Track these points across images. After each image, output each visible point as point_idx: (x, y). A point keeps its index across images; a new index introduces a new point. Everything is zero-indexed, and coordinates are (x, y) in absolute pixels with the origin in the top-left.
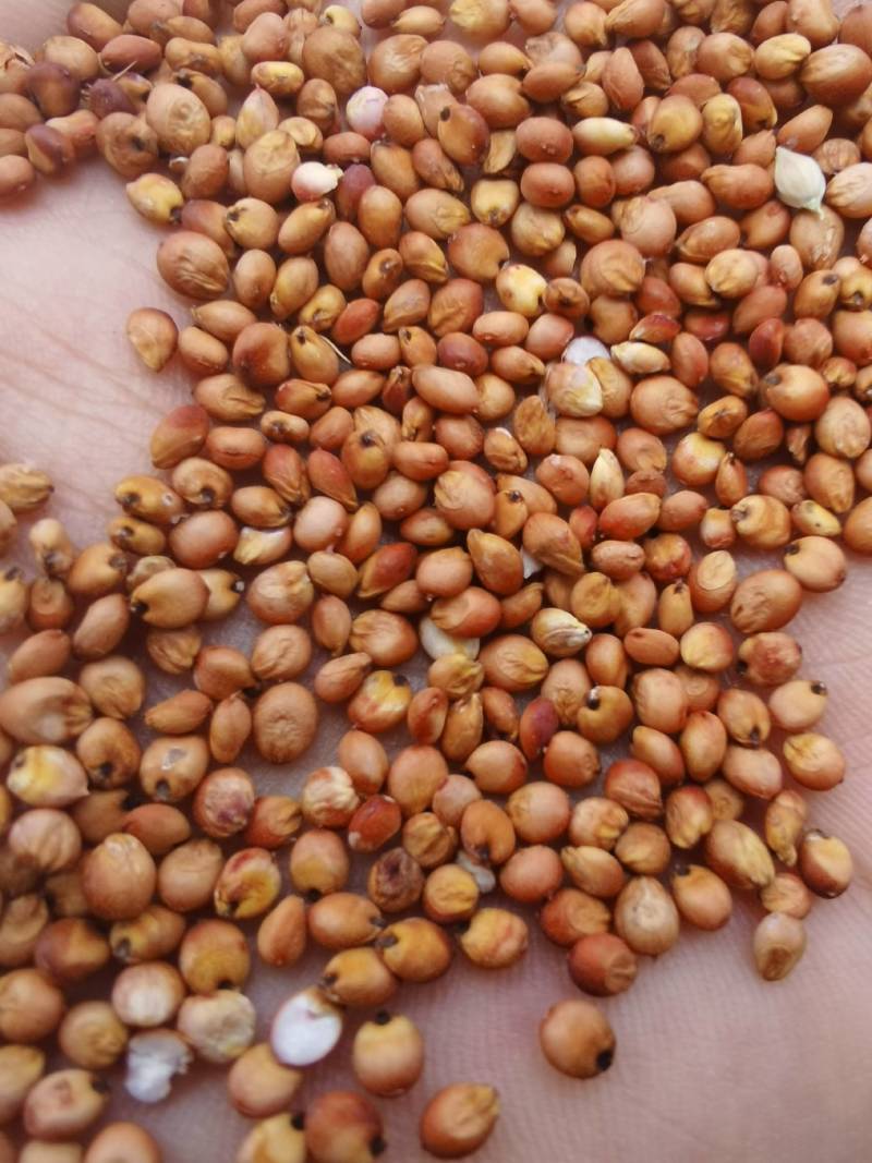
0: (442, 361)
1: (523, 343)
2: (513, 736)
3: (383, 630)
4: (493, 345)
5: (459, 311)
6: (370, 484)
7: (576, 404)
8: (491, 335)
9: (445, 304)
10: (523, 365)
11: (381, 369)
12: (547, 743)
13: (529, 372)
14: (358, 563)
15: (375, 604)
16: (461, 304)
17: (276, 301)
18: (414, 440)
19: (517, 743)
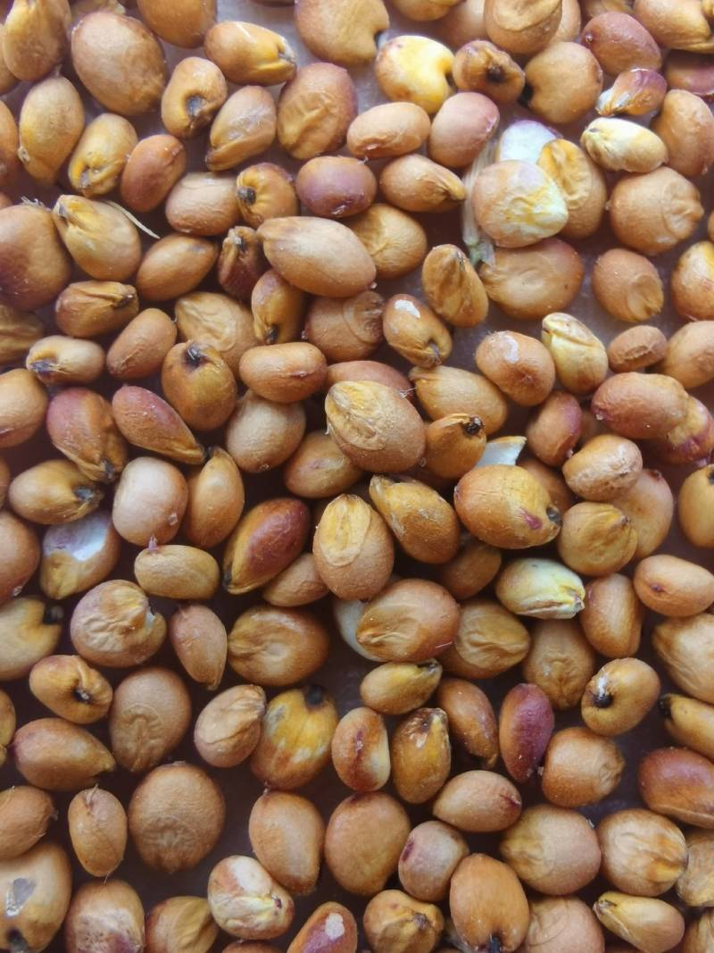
0: (303, 207)
1: (426, 148)
2: (491, 761)
3: (273, 641)
4: (381, 157)
5: (327, 112)
6: (214, 421)
7: (529, 218)
8: (375, 141)
9: (301, 106)
10: (430, 187)
11: (210, 235)
12: (543, 761)
13: (442, 198)
14: (219, 548)
15: (257, 600)
16: (327, 101)
17: (28, 158)
18: (273, 343)
19: (499, 768)
